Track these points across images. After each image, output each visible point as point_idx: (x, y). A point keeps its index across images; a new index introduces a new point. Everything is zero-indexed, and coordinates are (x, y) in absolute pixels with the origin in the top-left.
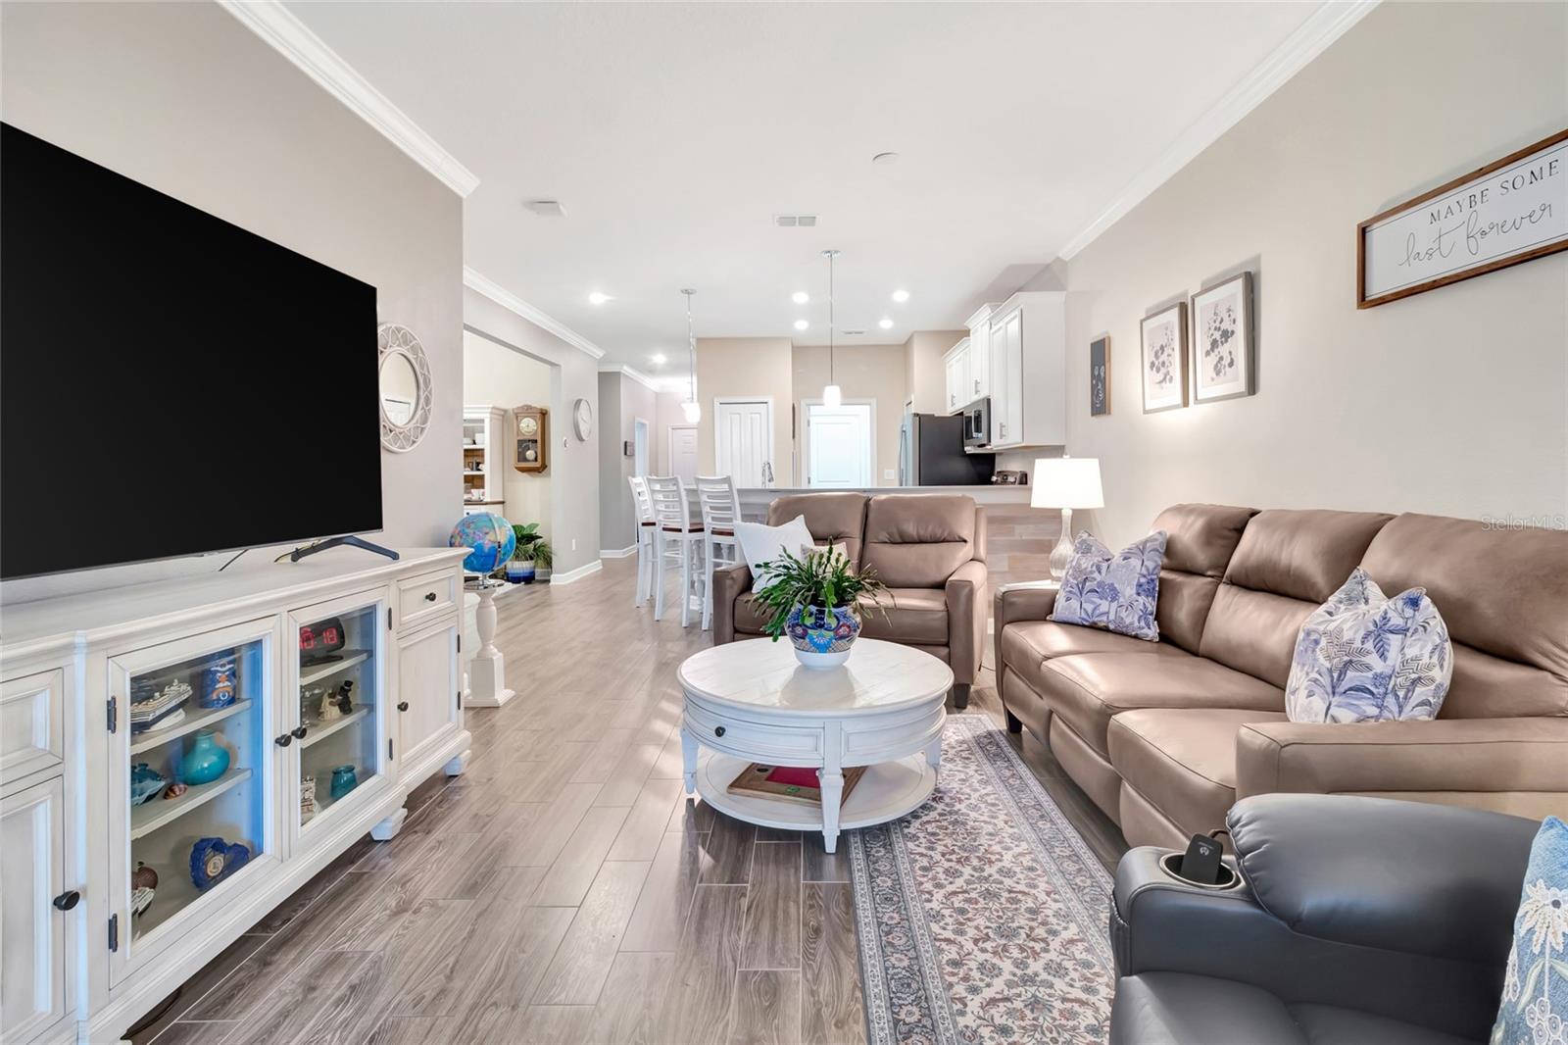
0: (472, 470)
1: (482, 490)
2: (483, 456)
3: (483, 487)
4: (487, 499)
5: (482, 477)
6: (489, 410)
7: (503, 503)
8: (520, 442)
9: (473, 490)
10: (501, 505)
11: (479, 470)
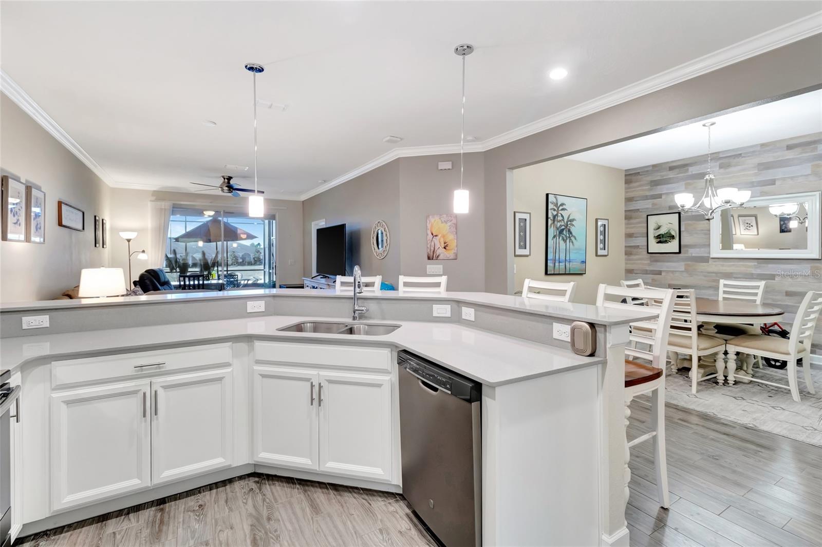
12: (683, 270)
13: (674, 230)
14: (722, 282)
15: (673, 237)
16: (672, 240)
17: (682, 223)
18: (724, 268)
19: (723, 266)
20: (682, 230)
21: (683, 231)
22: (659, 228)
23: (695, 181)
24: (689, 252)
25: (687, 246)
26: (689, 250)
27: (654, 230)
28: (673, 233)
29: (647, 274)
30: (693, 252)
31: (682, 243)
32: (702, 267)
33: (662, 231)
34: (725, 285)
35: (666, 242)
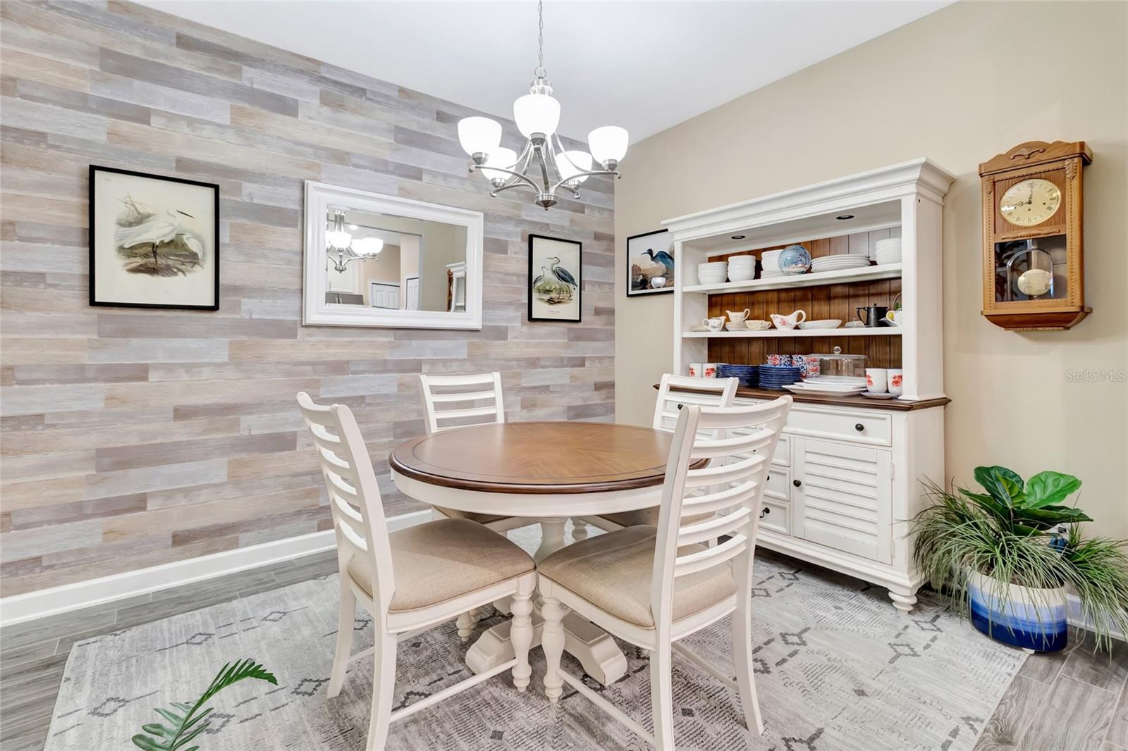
0: (867, 324)
1: (893, 373)
2: (897, 292)
3: (898, 365)
4: (909, 394)
5: (894, 342)
6: (916, 174)
7: (944, 402)
8: (1003, 251)
9: (870, 371)
10: (939, 410)
11: (885, 324)
12: (226, 359)
13: (197, 237)
14: (427, 381)
15: (193, 258)
16: (188, 267)
17: (221, 220)
18: (332, 351)
19: (328, 345)
20: (221, 241)
21: (225, 244)
22: (140, 219)
23: (263, 111)
24: (244, 308)
25: (237, 290)
26: (244, 300)
27: (121, 224)
28: (193, 245)
29: (84, 380)
30: (253, 309)
31: (221, 281)
32: (280, 349)
33: (155, 233)
34: (436, 390)
35: (168, 271)
